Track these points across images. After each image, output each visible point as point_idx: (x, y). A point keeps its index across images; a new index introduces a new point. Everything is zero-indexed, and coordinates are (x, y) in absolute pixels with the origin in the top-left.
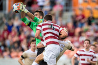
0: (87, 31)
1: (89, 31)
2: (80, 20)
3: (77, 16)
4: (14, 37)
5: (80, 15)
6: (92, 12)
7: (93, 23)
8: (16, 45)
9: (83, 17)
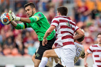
0: (90, 25)
1: (93, 26)
2: (82, 13)
3: (79, 8)
4: (8, 31)
5: (83, 7)
6: (96, 5)
7: (98, 16)
8: (10, 40)
9: (87, 9)
